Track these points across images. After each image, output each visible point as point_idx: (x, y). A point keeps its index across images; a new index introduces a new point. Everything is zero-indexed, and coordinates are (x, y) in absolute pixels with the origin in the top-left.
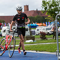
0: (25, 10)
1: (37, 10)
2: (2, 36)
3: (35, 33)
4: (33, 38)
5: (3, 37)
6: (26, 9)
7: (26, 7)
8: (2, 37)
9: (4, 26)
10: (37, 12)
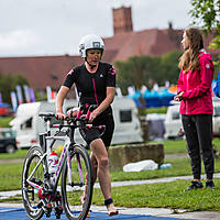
0: (115, 29)
1: (171, 26)
2: (19, 146)
3: (164, 132)
4: (157, 153)
5: (23, 148)
6: (122, 23)
7: (121, 15)
8: (16, 148)
9: (25, 102)
10: (171, 38)
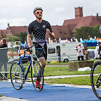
0: (76, 16)
1: (97, 15)
3: (94, 56)
4: (91, 64)
6: (79, 14)
7: (78, 10)
10: (98, 20)
